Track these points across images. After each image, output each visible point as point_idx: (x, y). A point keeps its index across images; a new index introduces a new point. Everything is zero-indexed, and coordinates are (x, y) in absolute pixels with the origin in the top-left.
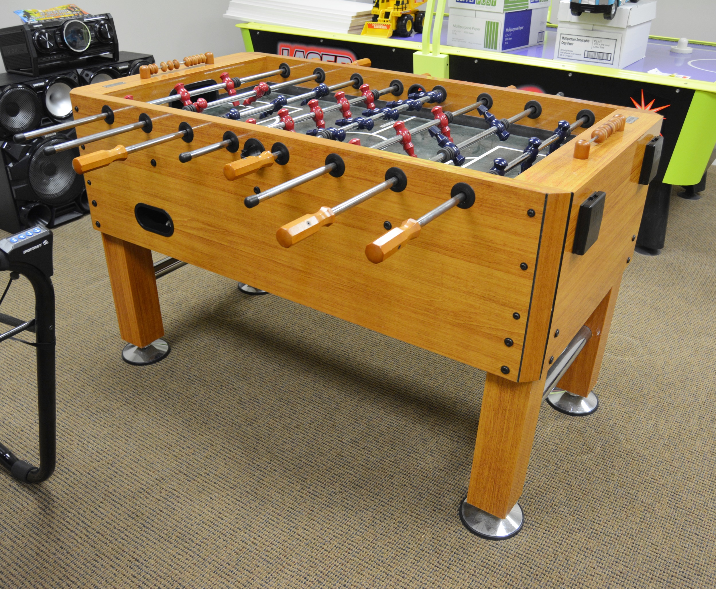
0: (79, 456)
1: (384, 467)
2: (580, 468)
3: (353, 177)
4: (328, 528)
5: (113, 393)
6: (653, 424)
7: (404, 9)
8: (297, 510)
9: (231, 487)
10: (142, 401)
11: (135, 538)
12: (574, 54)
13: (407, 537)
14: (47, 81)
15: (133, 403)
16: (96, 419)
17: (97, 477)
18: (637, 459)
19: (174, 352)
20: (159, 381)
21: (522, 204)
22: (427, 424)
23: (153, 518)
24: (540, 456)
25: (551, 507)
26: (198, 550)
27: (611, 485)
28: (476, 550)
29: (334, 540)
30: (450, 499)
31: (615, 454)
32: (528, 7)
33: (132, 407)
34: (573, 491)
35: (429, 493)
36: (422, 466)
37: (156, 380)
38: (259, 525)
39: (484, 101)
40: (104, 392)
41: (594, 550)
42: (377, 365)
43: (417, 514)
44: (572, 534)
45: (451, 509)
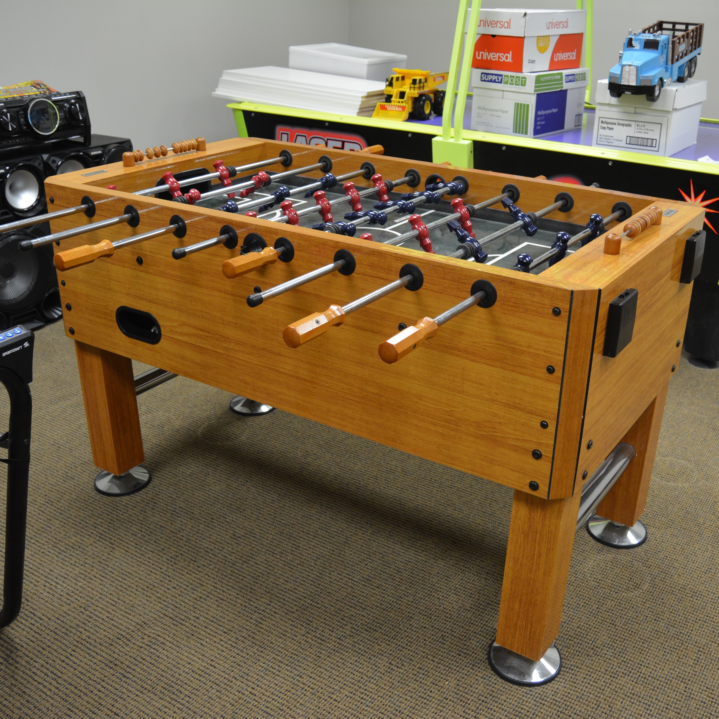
0: (46, 599)
1: (402, 607)
2: (625, 606)
3: (364, 275)
4: (337, 676)
5: (85, 528)
6: (709, 556)
7: (422, 88)
8: (302, 656)
9: (224, 632)
10: (119, 537)
11: (114, 690)
12: (614, 140)
13: (428, 684)
14: (8, 168)
15: (108, 539)
16: (66, 556)
17: (68, 622)
18: (690, 596)
19: (156, 481)
20: (138, 514)
21: (547, 302)
22: (451, 559)
23: (134, 667)
24: (580, 593)
25: (592, 649)
26: (187, 702)
27: (661, 624)
28: (507, 698)
29: (344, 689)
30: (478, 642)
31: (666, 590)
32: (562, 87)
33: (107, 543)
34: (618, 631)
35: (453, 635)
36: (445, 606)
37: (135, 512)
38: (258, 673)
39: (510, 193)
40: (74, 526)
41: (642, 696)
42: (393, 494)
43: (440, 659)
44: (617, 678)
45: (478, 653)
